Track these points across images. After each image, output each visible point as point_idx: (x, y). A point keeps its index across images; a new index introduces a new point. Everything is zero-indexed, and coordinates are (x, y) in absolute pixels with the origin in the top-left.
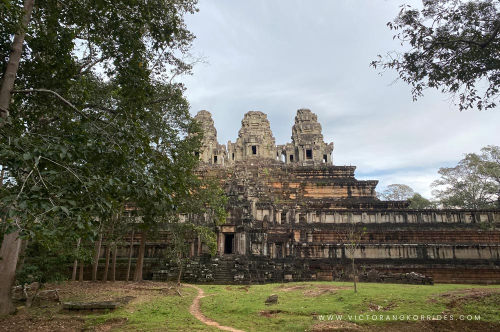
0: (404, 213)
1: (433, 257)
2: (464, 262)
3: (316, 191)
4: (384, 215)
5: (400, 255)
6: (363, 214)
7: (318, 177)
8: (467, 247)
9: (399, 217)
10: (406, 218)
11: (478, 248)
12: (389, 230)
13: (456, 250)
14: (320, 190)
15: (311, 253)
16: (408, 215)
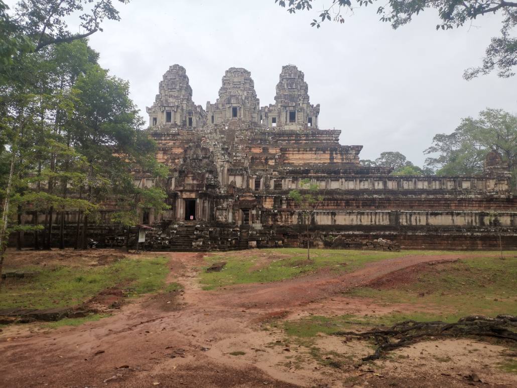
0: (384, 179)
1: (405, 224)
2: (437, 228)
3: (297, 156)
4: (363, 182)
5: (371, 222)
6: (340, 180)
7: (301, 142)
8: (441, 214)
9: (378, 184)
10: (385, 184)
11: (452, 214)
12: (366, 196)
13: (429, 217)
14: (301, 156)
15: (279, 220)
16: (388, 181)
